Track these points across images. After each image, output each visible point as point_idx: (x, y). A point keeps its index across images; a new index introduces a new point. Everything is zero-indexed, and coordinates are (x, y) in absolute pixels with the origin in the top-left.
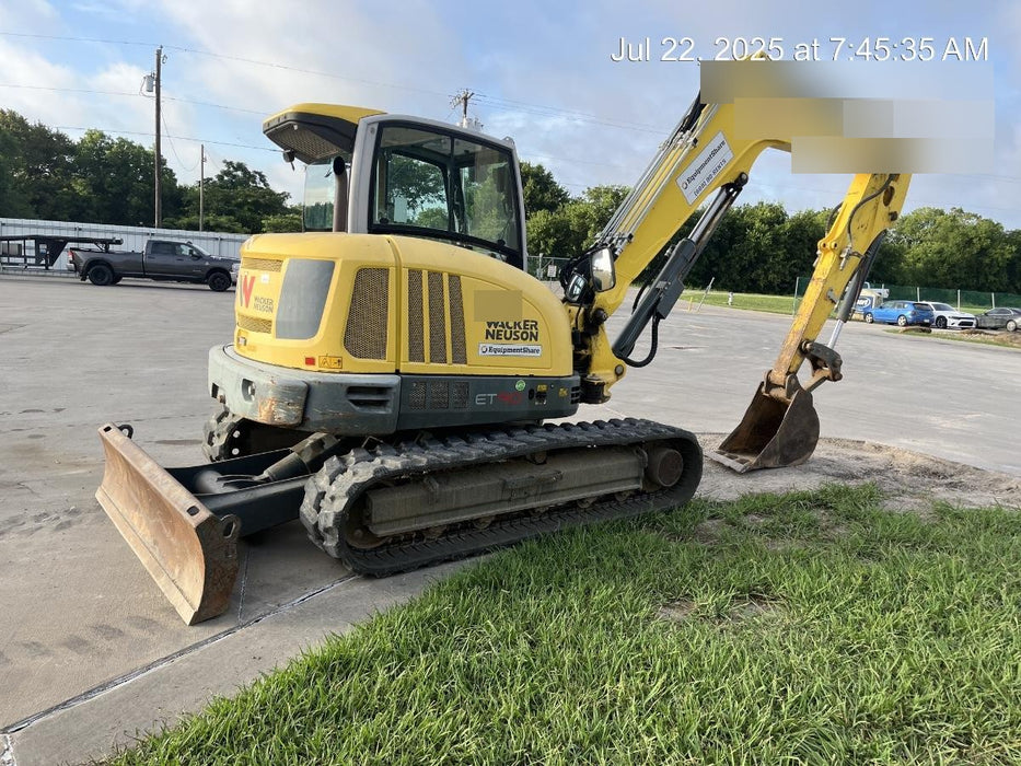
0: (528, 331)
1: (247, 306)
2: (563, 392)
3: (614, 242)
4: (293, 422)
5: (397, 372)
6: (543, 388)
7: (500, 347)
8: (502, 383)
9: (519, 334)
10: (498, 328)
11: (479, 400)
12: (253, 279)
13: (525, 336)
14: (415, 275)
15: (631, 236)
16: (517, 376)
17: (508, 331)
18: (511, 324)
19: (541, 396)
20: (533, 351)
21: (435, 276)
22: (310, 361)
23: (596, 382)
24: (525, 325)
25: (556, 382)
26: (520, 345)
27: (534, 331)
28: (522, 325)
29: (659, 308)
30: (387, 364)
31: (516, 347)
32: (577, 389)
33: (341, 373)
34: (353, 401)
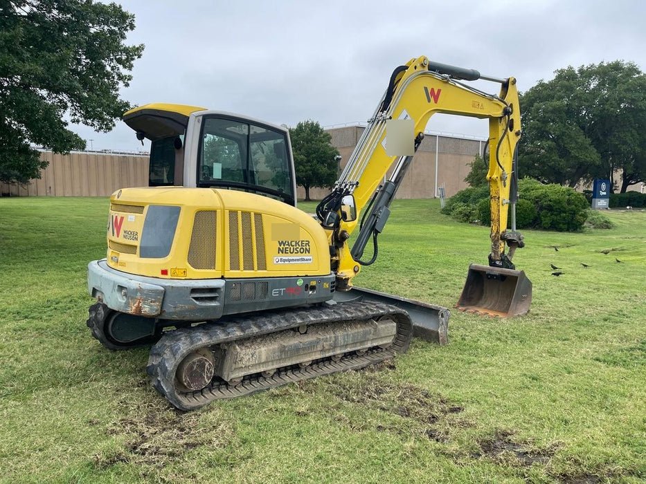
0: (304, 248)
1: (118, 236)
2: (326, 285)
3: (347, 187)
4: (154, 313)
5: (223, 278)
6: (314, 283)
7: (287, 258)
8: (288, 281)
9: (298, 250)
10: (286, 246)
11: (275, 293)
12: (122, 218)
13: (302, 250)
14: (233, 214)
15: (357, 183)
16: (298, 276)
17: (292, 248)
18: (294, 243)
19: (313, 288)
20: (307, 260)
21: (246, 214)
22: (164, 272)
23: (344, 278)
24: (302, 244)
25: (321, 279)
26: (299, 256)
27: (308, 247)
28: (300, 243)
29: (377, 228)
30: (216, 273)
31: (297, 258)
32: (334, 282)
33: (186, 279)
34: (195, 298)
